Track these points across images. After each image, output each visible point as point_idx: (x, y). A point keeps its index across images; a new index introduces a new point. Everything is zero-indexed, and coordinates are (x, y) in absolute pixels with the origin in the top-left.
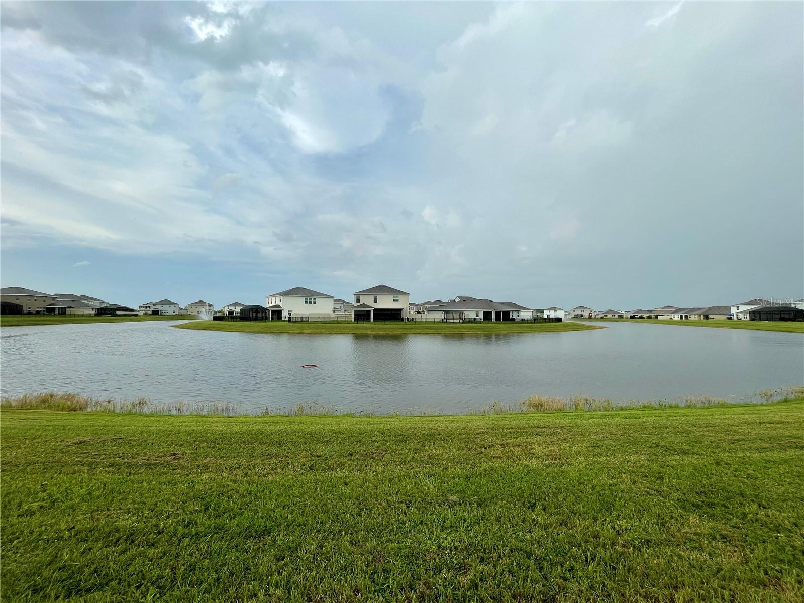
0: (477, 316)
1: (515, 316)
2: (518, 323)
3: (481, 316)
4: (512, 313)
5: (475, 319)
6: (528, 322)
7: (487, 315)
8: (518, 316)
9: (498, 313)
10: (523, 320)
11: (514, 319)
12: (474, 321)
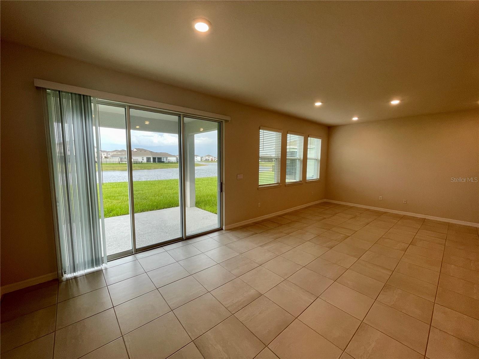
0: (143, 160)
1: (165, 160)
2: (166, 163)
3: (145, 160)
4: (163, 158)
5: (142, 162)
6: (172, 163)
7: (148, 159)
8: (167, 160)
9: (154, 159)
10: (169, 162)
11: (163, 162)
12: (141, 163)
